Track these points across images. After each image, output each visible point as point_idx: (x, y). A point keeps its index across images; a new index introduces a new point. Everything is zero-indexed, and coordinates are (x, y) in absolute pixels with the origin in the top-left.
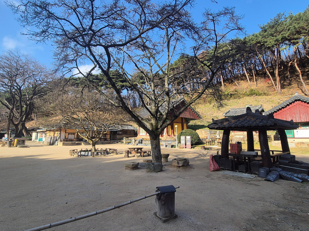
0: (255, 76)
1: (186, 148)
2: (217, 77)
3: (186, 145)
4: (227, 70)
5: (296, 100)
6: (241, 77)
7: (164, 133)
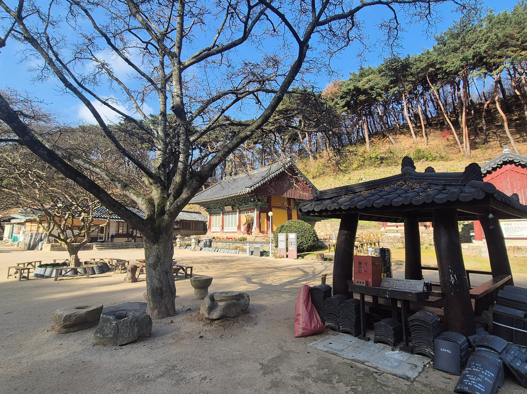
0: (426, 127)
1: (287, 257)
2: (359, 128)
3: (287, 251)
4: (375, 116)
5: (505, 163)
6: (400, 128)
7: (254, 227)
